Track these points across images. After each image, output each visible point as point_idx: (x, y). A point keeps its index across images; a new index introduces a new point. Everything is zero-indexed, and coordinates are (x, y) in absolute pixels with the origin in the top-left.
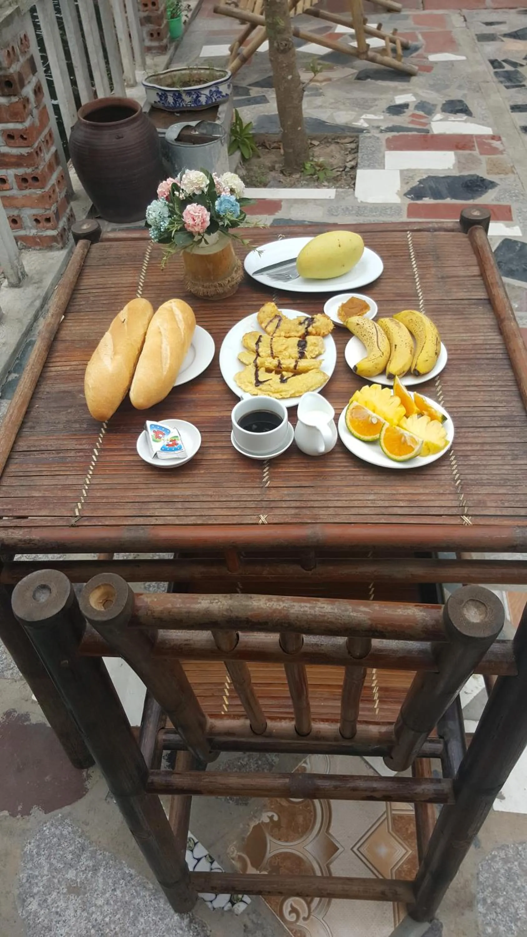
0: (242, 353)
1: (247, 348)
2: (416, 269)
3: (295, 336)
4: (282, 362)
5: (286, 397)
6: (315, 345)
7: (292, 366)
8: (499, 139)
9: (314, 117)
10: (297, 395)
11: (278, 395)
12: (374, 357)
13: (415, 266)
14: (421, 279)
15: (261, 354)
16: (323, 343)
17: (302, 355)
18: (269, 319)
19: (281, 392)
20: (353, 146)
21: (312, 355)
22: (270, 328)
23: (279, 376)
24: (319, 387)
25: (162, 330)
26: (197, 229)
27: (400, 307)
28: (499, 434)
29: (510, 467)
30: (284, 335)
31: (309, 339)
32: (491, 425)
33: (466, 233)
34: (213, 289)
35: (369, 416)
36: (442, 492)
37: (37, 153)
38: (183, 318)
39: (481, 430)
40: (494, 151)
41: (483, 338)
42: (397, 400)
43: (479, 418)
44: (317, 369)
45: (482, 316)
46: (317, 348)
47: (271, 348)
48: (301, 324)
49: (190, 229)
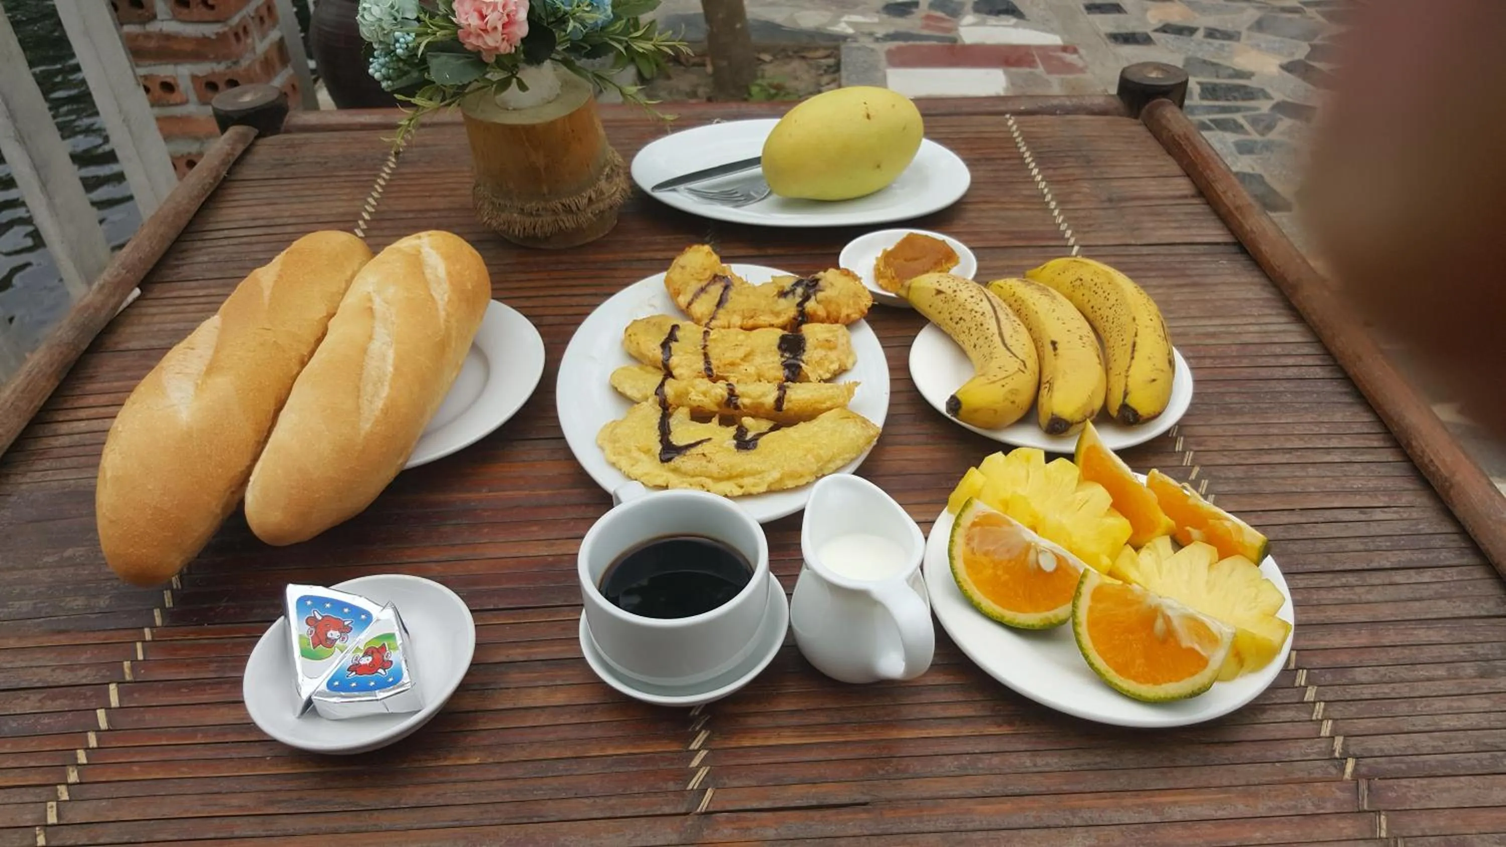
0: (623, 369)
1: (637, 358)
2: (1044, 183)
3: (772, 326)
4: (739, 389)
5: (754, 490)
6: (829, 345)
7: (770, 399)
8: (1075, 51)
9: (763, 19)
10: (790, 484)
11: (730, 487)
12: (1004, 374)
13: (1039, 178)
14: (1060, 203)
15: (675, 372)
16: (848, 342)
17: (794, 373)
18: (695, 286)
19: (741, 475)
20: (831, 61)
21: (821, 372)
22: (703, 307)
23: (732, 430)
24: (853, 460)
25: (378, 305)
26: (491, 41)
27: (1025, 262)
28: (1406, 592)
29: (1486, 704)
30: (739, 323)
31: (812, 332)
32: (1374, 565)
33: (1136, 117)
34: (548, 218)
35: (1028, 547)
36: (1310, 809)
37: (236, 35)
38: (449, 274)
39: (1351, 579)
40: (1070, 68)
41: (1256, 328)
42: (1100, 496)
43: (1332, 545)
44: (841, 406)
45: (1235, 280)
46: (833, 355)
47: (706, 355)
48: (783, 294)
49: (472, 42)
